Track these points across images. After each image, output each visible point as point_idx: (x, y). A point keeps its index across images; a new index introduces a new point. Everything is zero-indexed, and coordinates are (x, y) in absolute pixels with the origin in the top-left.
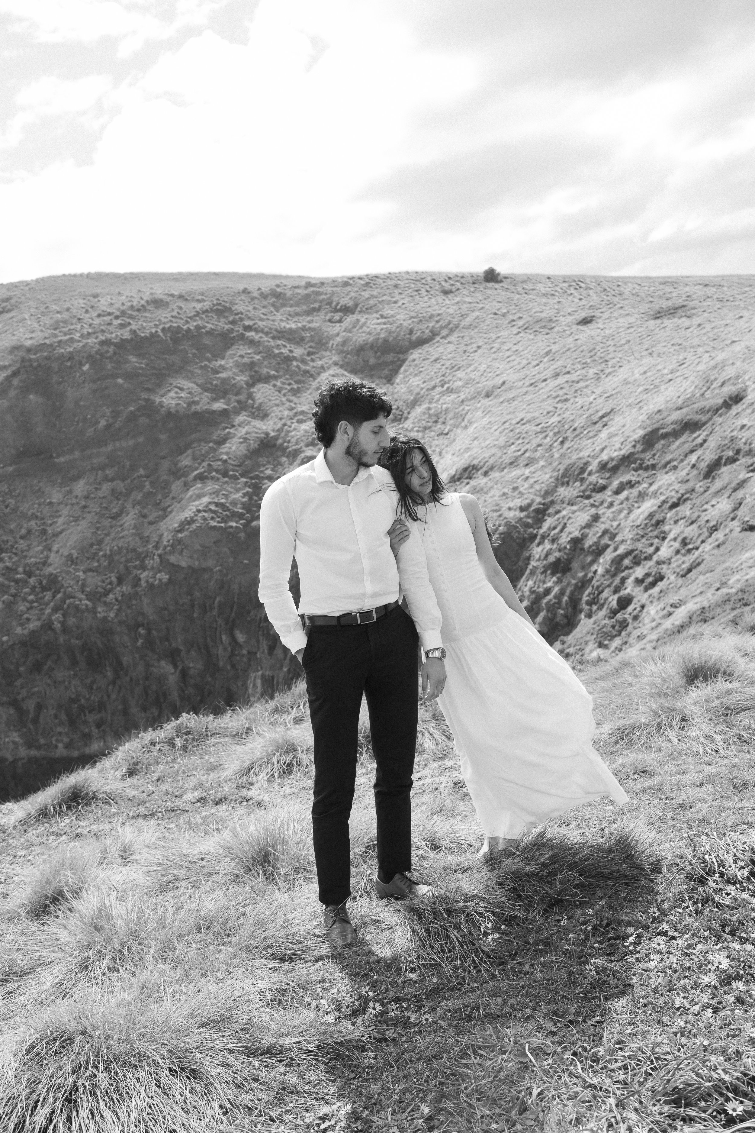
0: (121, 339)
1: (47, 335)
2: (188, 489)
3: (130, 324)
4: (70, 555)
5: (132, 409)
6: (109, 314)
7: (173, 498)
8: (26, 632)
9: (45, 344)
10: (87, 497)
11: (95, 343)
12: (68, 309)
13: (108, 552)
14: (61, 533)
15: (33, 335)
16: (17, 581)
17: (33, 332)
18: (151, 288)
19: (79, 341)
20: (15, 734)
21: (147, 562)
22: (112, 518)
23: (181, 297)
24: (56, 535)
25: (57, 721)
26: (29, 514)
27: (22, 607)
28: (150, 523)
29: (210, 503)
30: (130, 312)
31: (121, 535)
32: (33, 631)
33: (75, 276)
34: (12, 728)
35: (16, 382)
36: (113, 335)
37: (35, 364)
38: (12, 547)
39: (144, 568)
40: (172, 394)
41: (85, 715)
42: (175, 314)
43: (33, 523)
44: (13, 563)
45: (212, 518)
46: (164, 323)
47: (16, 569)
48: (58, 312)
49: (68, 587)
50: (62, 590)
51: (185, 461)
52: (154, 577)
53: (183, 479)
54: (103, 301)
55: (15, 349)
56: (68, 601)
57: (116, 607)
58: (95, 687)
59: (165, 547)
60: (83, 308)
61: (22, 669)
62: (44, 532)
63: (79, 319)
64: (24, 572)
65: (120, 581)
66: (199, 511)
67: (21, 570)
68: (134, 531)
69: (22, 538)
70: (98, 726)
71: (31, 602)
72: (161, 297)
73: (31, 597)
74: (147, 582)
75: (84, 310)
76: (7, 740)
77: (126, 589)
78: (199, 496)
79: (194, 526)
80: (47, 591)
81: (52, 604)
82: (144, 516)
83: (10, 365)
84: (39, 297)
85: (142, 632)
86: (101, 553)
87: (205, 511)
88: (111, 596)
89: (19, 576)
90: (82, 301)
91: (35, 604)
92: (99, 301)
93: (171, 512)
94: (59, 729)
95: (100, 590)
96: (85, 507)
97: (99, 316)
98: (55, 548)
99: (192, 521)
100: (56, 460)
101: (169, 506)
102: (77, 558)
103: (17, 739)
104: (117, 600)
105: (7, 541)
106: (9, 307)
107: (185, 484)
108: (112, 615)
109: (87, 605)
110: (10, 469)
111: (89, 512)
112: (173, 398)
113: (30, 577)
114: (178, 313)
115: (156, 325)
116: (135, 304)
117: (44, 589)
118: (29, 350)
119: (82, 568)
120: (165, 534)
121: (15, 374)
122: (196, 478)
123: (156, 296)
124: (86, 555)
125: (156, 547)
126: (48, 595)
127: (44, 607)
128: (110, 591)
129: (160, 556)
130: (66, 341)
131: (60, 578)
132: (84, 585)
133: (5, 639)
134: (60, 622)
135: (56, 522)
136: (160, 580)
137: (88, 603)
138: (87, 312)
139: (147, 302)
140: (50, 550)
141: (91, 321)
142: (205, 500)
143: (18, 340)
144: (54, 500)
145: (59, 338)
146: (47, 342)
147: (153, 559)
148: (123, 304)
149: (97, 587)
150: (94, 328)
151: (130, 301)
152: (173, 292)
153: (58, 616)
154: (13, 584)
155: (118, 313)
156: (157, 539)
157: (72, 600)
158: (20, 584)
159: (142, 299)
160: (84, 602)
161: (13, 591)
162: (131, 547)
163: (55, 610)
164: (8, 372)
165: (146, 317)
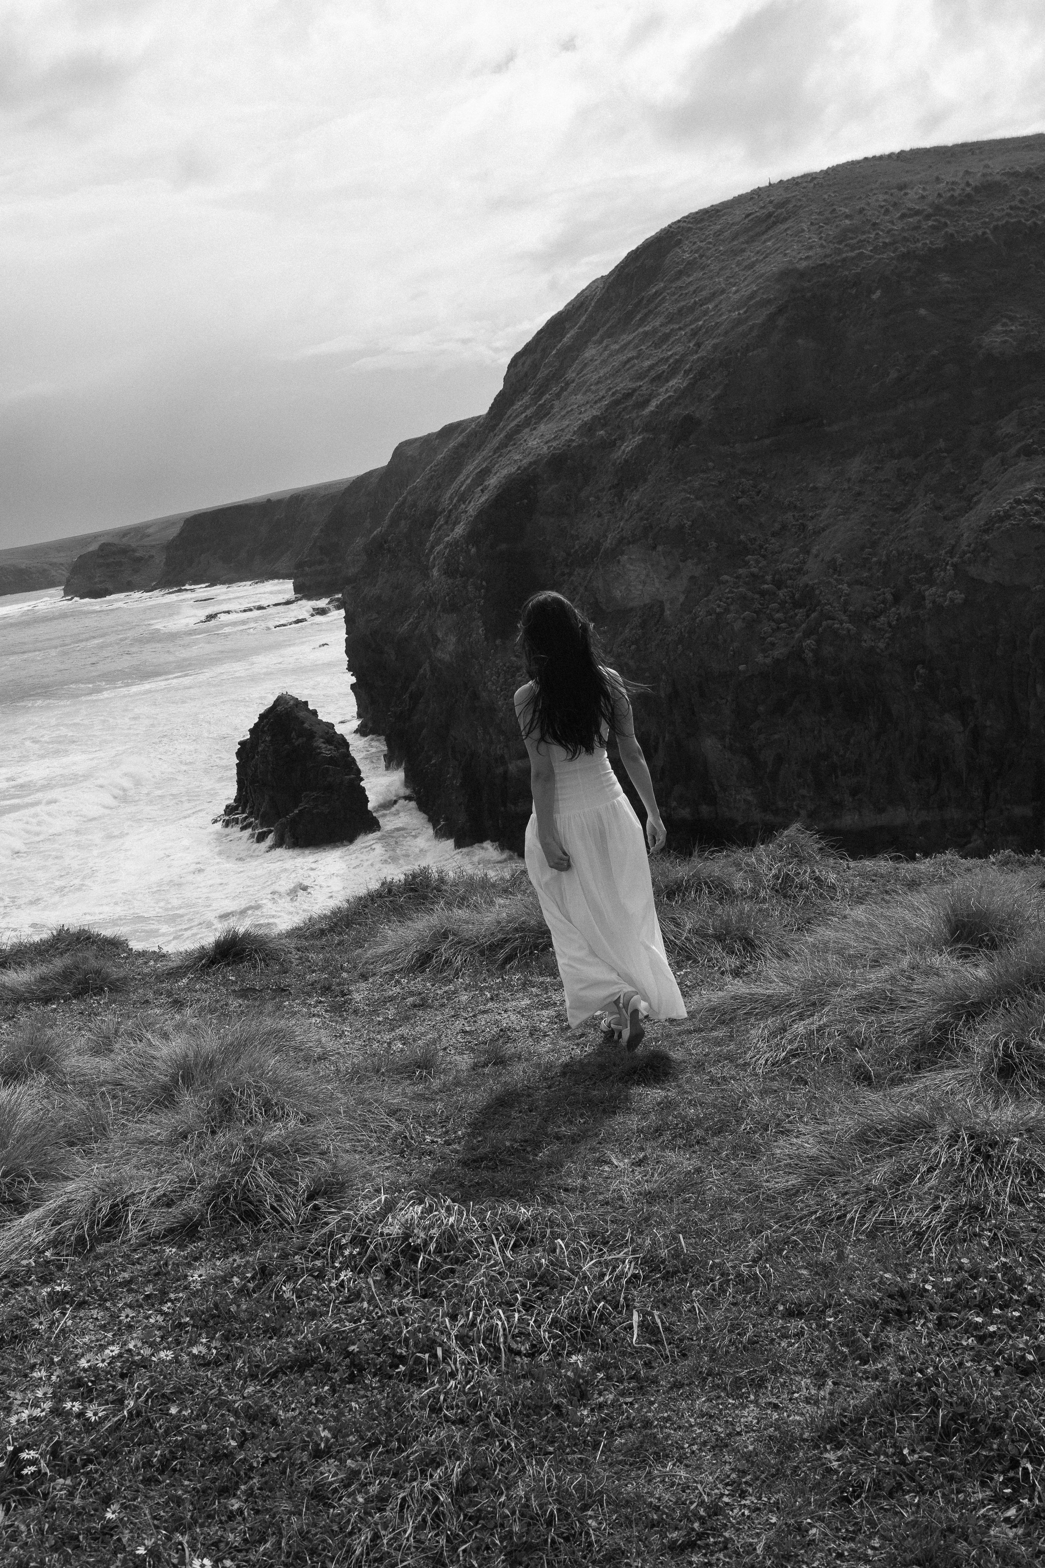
0: (930, 249)
1: (828, 251)
2: (1006, 470)
3: (946, 224)
4: (834, 560)
5: (935, 352)
6: (917, 213)
7: (983, 482)
8: (768, 661)
9: (824, 264)
10: (862, 481)
11: (892, 258)
12: (861, 211)
13: (884, 558)
14: (824, 530)
15: (810, 253)
16: (763, 593)
17: (811, 248)
18: (987, 166)
19: (870, 257)
20: (748, 791)
21: (936, 574)
22: (894, 510)
23: (1028, 174)
24: (817, 533)
25: (801, 781)
26: (786, 503)
27: (766, 627)
28: (946, 518)
29: (1036, 490)
30: (948, 207)
31: (904, 534)
32: (778, 660)
33: (881, 158)
34: (744, 782)
35: (781, 322)
36: (919, 245)
37: (809, 294)
38: (761, 547)
39: (930, 581)
40: (999, 328)
41: (837, 777)
42: (1016, 203)
43: (789, 515)
44: (760, 568)
45: (1037, 513)
46: (998, 219)
47: (763, 577)
48: (847, 217)
49: (826, 604)
50: (818, 608)
51: (1007, 427)
52: (945, 596)
53: (1000, 454)
54: (912, 194)
55: (784, 274)
56: (824, 623)
57: (887, 635)
58: (852, 741)
59: (965, 553)
60: (882, 207)
61: (761, 708)
62: (803, 527)
63: (874, 224)
64: (773, 582)
65: (897, 599)
66: (1018, 502)
67: (769, 578)
68: (922, 529)
69: (773, 535)
70: (854, 792)
71: (778, 622)
72: (998, 178)
73: (778, 616)
74: (934, 602)
75: (883, 210)
76: (738, 797)
77: (904, 610)
78: (1023, 479)
79: (1007, 524)
80: (800, 607)
81: (804, 625)
82: (939, 508)
83: (775, 299)
84: (826, 196)
85: (921, 671)
86: (875, 559)
87: (1026, 502)
88: (882, 619)
89: (766, 586)
90: (881, 197)
91: (783, 625)
92: (906, 194)
93: (976, 503)
94: (803, 792)
95: (869, 610)
96: (859, 494)
97: (903, 216)
98: (814, 551)
99: (1007, 516)
100: (827, 429)
101: (977, 494)
102: (841, 565)
103: (750, 798)
104: (890, 625)
105: (755, 539)
106: (785, 214)
107: (1003, 461)
108: (881, 645)
109: (849, 630)
110: (767, 441)
111: (864, 502)
112: (997, 334)
113: (779, 589)
114: (1021, 201)
115: (985, 223)
116: (956, 194)
117: (797, 605)
118: (802, 275)
119: (846, 579)
120: (965, 535)
121: (781, 311)
122: (1018, 455)
123: (989, 178)
124: (854, 561)
125: (951, 553)
126: (801, 613)
127: (794, 629)
128: (882, 612)
129: (954, 566)
130: (853, 258)
131: (817, 592)
132: (846, 603)
133: (742, 667)
134: (812, 650)
135: (819, 515)
136: (952, 600)
137: (851, 627)
138: (887, 212)
139: (976, 189)
140: (808, 552)
141: (890, 226)
142: (1029, 486)
143: (790, 262)
144: (820, 485)
145: (844, 255)
146: (828, 261)
147: (945, 570)
148: (940, 195)
149: (864, 606)
150: (894, 235)
151: (949, 191)
152: (1018, 168)
153: (810, 642)
154: (757, 596)
155: (930, 210)
156: (953, 542)
157: (830, 622)
158: (767, 597)
159: (968, 184)
160: (846, 625)
161: (757, 606)
162: (916, 551)
163: (807, 634)
164: (772, 309)
165: (972, 212)
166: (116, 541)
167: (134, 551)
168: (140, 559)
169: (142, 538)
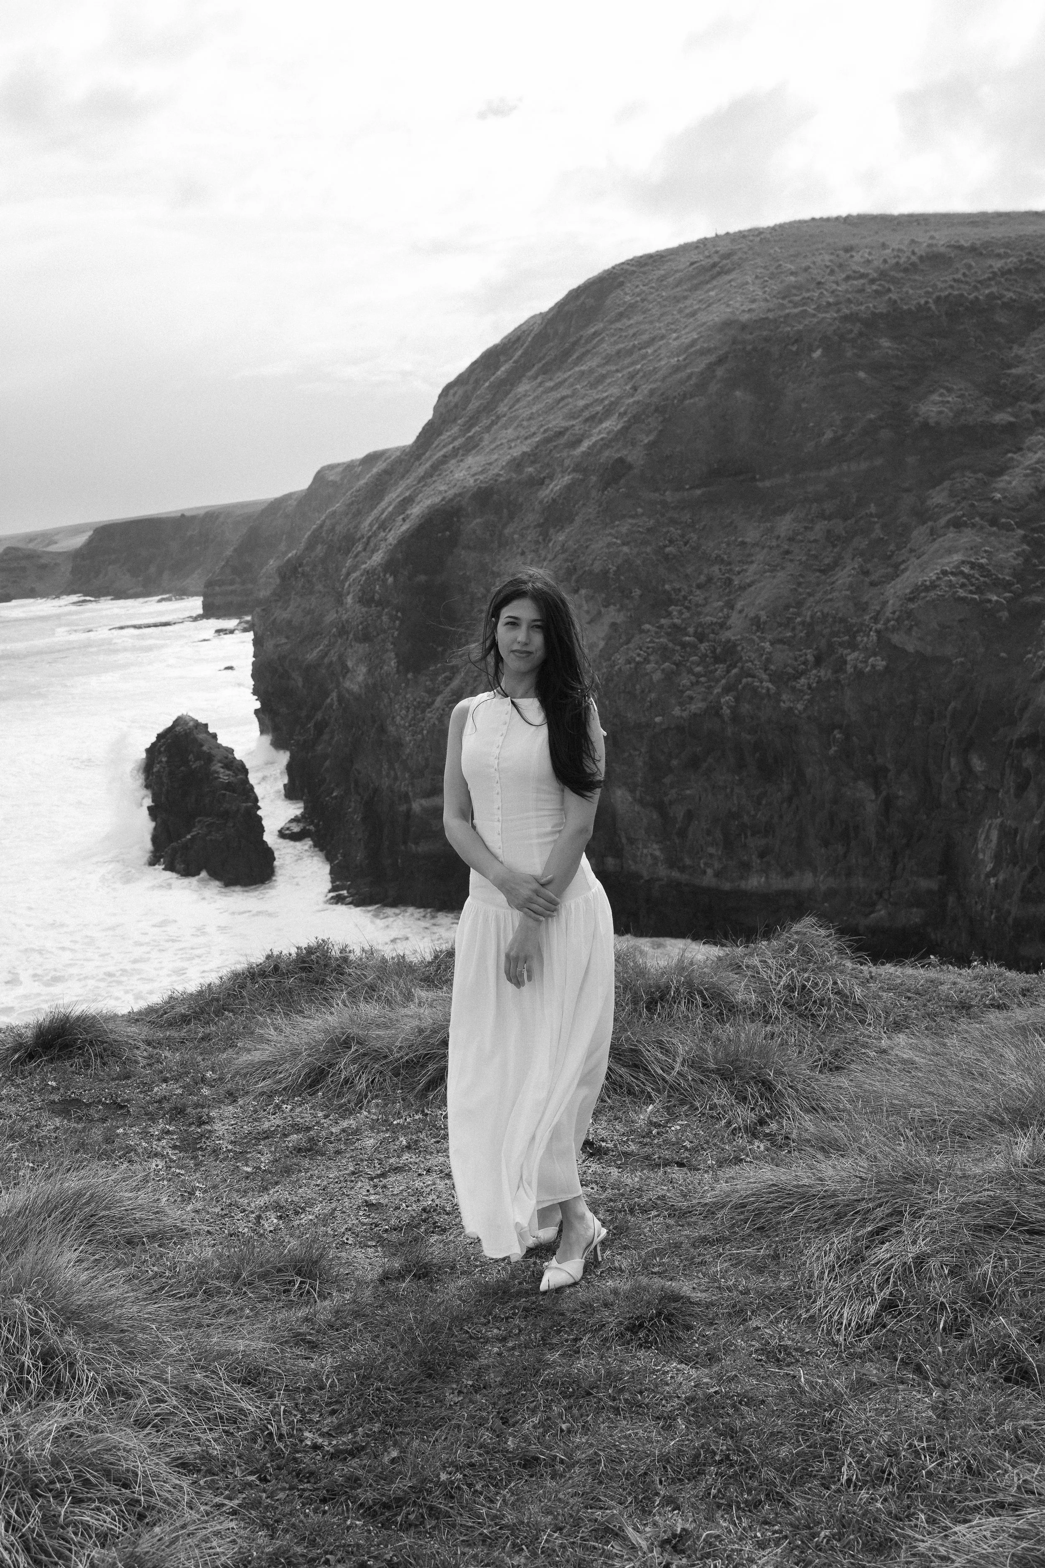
0: (873, 314)
1: (771, 306)
2: (935, 540)
3: (889, 290)
4: (757, 617)
5: (872, 416)
6: (863, 276)
7: (912, 551)
8: (685, 714)
9: (767, 318)
10: (791, 539)
11: (835, 319)
12: (807, 269)
13: (808, 619)
14: (750, 585)
15: (754, 306)
16: (684, 645)
17: (753, 301)
18: (932, 238)
19: (814, 316)
20: (655, 846)
21: (859, 639)
22: (820, 571)
23: (973, 249)
24: (743, 588)
25: (710, 839)
26: (714, 555)
27: (685, 680)
28: (873, 584)
29: (963, 562)
30: (892, 273)
31: (830, 597)
32: (695, 714)
33: (829, 220)
34: (653, 837)
35: (720, 372)
36: (863, 308)
37: (749, 348)
38: (685, 598)
39: (853, 647)
40: (935, 397)
41: (746, 837)
42: (959, 276)
43: (716, 568)
44: (683, 620)
45: (963, 586)
46: (941, 290)
47: (685, 629)
48: (792, 274)
49: (747, 661)
50: (739, 664)
51: (938, 497)
52: (866, 662)
53: (930, 524)
54: (857, 258)
55: (727, 324)
56: (744, 681)
57: (806, 697)
58: (764, 802)
59: (888, 620)
60: (827, 267)
61: (675, 762)
62: (729, 582)
63: (819, 283)
64: (695, 634)
65: (818, 661)
66: (945, 573)
67: (691, 630)
68: (848, 593)
69: (699, 587)
70: (762, 856)
71: (698, 675)
72: (942, 250)
73: (698, 669)
74: (855, 667)
75: (828, 271)
76: (645, 851)
77: (825, 673)
78: (950, 551)
79: (932, 594)
80: (721, 663)
81: (723, 681)
82: (866, 573)
83: (716, 348)
84: (772, 251)
85: (838, 736)
86: (799, 619)
87: (952, 573)
88: (803, 680)
89: (687, 638)
90: (827, 257)
91: (703, 679)
92: (852, 256)
93: (904, 571)
94: (711, 850)
95: (790, 670)
96: (787, 552)
97: (848, 278)
98: (739, 605)
99: (933, 586)
100: (760, 484)
101: (904, 561)
102: (765, 623)
103: (658, 853)
104: (810, 687)
105: (680, 590)
106: (730, 266)
107: (932, 532)
108: (800, 707)
109: (768, 689)
110: (698, 492)
111: (791, 561)
112: (935, 403)
113: (701, 641)
114: (964, 275)
115: (927, 293)
116: (902, 260)
117: (717, 660)
118: (744, 327)
119: (769, 637)
120: (891, 602)
121: (721, 361)
122: (947, 525)
123: (935, 249)
124: (778, 619)
125: (875, 619)
126: (721, 668)
127: (713, 684)
128: (803, 673)
129: (878, 632)
130: (796, 315)
131: (739, 648)
132: (769, 660)
133: (658, 719)
134: (729, 707)
135: (746, 571)
136: (873, 666)
137: (770, 686)
138: (832, 272)
139: (921, 258)
140: (732, 608)
141: (834, 286)
142: (957, 558)
143: (733, 313)
144: (748, 540)
145: (787, 311)
146: (771, 316)
147: (868, 636)
148: (885, 261)
149: (786, 666)
150: (837, 296)
151: (895, 257)
152: (962, 242)
153: (728, 698)
154: (678, 648)
155: (875, 275)
156: (878, 608)
157: (750, 679)
158: (688, 649)
159: (913, 253)
160: (765, 684)
161: (677, 658)
162: (840, 615)
163: (727, 690)
164: (712, 358)
165: (915, 280)
166: (21, 545)
167: (39, 557)
168: (44, 567)
169: (48, 545)
